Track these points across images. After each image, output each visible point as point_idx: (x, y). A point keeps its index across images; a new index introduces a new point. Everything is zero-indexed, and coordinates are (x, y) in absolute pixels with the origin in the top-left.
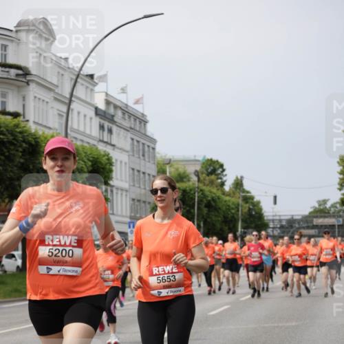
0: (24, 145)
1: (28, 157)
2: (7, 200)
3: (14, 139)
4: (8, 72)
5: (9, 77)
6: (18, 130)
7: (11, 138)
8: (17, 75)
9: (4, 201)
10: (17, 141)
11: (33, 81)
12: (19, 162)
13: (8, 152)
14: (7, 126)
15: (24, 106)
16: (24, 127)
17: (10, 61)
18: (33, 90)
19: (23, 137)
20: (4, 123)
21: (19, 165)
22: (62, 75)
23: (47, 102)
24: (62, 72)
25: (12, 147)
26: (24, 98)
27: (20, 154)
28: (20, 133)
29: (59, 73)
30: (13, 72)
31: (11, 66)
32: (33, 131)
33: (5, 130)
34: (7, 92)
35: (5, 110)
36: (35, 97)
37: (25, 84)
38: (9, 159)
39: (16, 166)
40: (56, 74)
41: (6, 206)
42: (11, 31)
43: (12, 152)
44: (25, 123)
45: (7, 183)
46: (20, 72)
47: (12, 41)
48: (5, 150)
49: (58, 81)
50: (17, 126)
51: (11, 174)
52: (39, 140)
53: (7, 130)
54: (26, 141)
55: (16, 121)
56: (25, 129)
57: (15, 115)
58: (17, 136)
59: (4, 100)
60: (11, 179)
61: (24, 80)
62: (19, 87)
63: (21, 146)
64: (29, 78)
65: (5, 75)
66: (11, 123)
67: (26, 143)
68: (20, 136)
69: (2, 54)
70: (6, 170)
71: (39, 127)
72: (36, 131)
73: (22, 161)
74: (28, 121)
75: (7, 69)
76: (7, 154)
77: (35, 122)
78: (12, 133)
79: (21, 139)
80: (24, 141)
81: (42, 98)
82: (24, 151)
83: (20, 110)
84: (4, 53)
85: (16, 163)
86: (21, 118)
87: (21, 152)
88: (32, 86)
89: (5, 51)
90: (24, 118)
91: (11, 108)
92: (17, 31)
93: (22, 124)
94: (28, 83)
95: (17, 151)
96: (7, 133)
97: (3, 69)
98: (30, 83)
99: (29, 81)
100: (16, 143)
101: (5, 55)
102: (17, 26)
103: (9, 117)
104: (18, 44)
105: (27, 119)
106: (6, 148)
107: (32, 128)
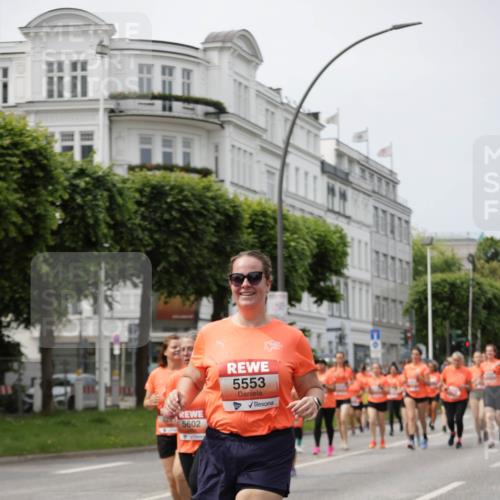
0: (218, 216)
1: (223, 234)
2: (192, 298)
3: (203, 208)
4: (193, 109)
5: (194, 117)
6: (209, 194)
7: (198, 206)
8: (207, 114)
9: (188, 299)
10: (207, 210)
11: (229, 122)
12: (210, 242)
13: (195, 226)
14: (193, 188)
15: (217, 159)
16: (219, 190)
17: (196, 93)
18: (230, 137)
19: (217, 205)
20: (188, 184)
21: (211, 245)
22: (273, 113)
23: (251, 154)
24: (272, 109)
25: (201, 220)
26: (217, 148)
27: (213, 230)
28: (213, 198)
29: (267, 110)
30: (201, 109)
31: (198, 101)
32: (231, 196)
33: (189, 195)
34: (192, 140)
35: (189, 164)
36: (233, 146)
37: (218, 127)
38: (196, 236)
39: (206, 247)
40: (264, 112)
41: (191, 306)
42: (197, 49)
43: (200, 227)
44: (220, 184)
45: (194, 272)
46: (211, 109)
47: (198, 64)
48: (190, 224)
49: (267, 121)
50: (207, 188)
51: (199, 259)
52: (240, 209)
53: (193, 195)
54: (221, 210)
55: (205, 181)
56: (219, 192)
57: (205, 173)
58: (207, 203)
59: (187, 150)
60: (199, 267)
61: (216, 121)
62: (209, 132)
63: (213, 218)
64: (224, 118)
65: (189, 114)
66: (198, 184)
67: (221, 214)
68: (212, 203)
69: (183, 83)
70: (191, 254)
71: (239, 191)
72: (236, 196)
73: (215, 240)
74: (222, 181)
75: (191, 106)
76: (193, 230)
77: (232, 183)
78: (200, 198)
79: (213, 207)
80: (217, 211)
81: (244, 147)
82: (218, 226)
83: (211, 166)
84: (186, 81)
85: (206, 243)
86: (212, 178)
87: (213, 226)
88: (229, 130)
89: (188, 78)
90: (217, 176)
91: (197, 162)
92: (205, 50)
93: (215, 186)
94: (222, 126)
95: (208, 225)
96: (192, 199)
97: (186, 105)
98: (225, 126)
99: (224, 122)
100: (205, 213)
101: (189, 85)
102: (206, 42)
103: (196, 177)
104: (207, 68)
105: (221, 177)
106: (192, 221)
107: (230, 191)
